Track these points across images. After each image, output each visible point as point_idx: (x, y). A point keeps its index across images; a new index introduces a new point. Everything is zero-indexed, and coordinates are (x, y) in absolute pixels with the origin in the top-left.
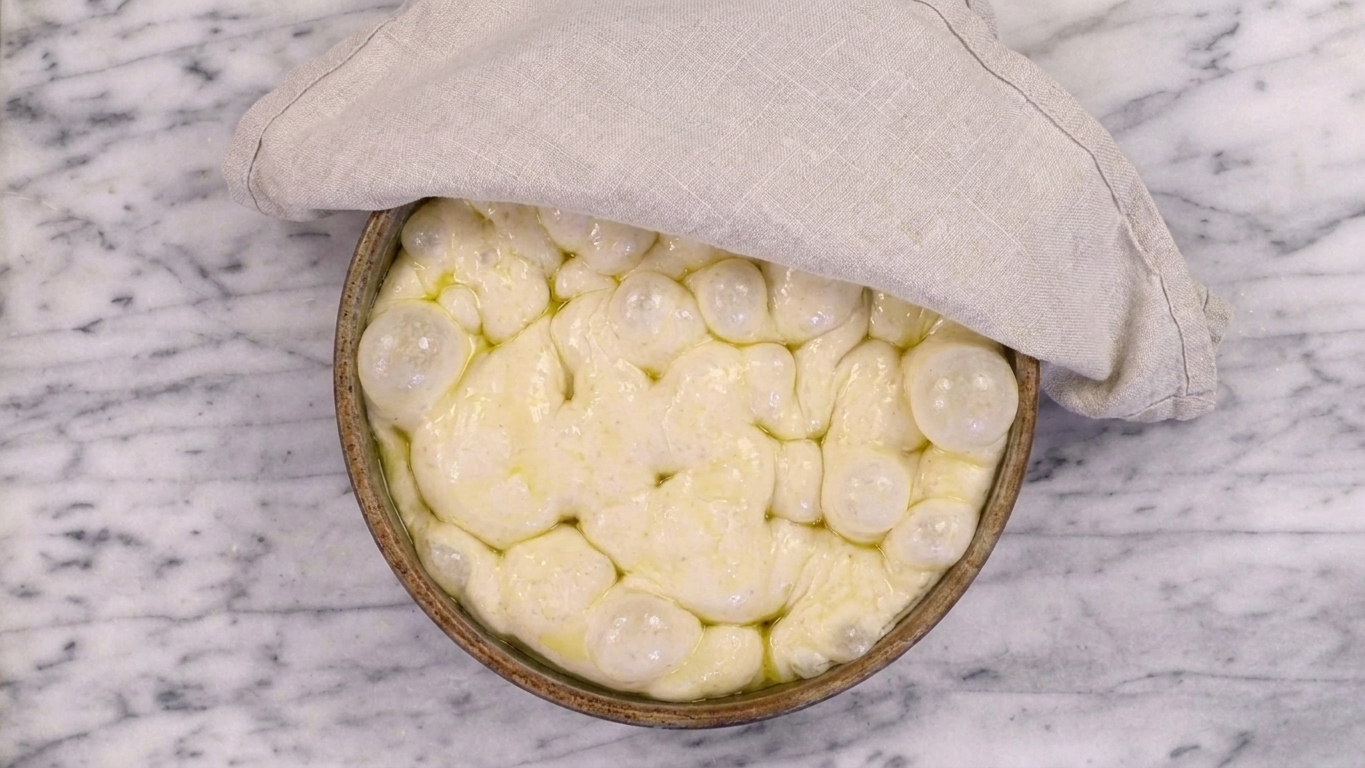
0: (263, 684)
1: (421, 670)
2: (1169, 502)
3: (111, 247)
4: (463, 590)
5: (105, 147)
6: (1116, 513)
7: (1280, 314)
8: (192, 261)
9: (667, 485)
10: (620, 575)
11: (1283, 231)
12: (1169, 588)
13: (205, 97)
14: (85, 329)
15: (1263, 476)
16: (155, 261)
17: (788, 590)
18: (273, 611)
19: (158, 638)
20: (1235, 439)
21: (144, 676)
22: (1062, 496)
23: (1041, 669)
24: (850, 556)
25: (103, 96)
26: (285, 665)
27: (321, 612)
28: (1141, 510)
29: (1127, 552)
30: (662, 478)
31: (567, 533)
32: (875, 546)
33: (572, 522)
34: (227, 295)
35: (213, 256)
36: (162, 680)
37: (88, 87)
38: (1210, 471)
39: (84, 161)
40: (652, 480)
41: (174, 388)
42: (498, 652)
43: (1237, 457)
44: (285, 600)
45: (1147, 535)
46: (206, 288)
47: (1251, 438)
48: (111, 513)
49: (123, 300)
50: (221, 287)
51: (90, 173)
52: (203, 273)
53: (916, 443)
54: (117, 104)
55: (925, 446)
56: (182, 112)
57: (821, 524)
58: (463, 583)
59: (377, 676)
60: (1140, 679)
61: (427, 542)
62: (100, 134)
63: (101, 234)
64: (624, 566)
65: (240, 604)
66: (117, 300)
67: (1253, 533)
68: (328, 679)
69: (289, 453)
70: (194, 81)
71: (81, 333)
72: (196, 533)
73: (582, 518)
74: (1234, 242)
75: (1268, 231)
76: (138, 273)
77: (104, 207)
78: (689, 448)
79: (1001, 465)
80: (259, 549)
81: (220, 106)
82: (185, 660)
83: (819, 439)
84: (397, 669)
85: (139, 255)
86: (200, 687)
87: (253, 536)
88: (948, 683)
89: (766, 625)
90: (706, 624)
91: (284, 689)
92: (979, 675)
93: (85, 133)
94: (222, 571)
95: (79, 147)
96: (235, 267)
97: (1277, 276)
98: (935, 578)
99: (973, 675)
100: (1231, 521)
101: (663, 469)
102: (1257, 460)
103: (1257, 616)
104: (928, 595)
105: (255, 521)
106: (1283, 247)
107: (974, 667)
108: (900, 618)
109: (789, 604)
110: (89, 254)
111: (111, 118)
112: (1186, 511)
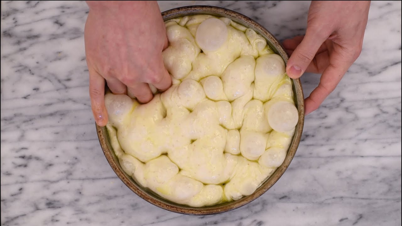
0: (77, 200)
1: (123, 196)
2: (339, 147)
3: (33, 74)
4: (133, 174)
5: (31, 45)
6: (324, 151)
7: (370, 93)
8: (56, 78)
9: (194, 143)
10: (180, 170)
11: (372, 69)
12: (339, 173)
13: (60, 31)
14: (25, 98)
15: (366, 140)
16: (45, 78)
17: (230, 174)
18: (80, 179)
19: (46, 187)
20: (357, 129)
21: (43, 198)
22: (308, 146)
23: (301, 196)
24: (248, 164)
25: (30, 30)
26: (83, 195)
27: (93, 179)
28: (331, 150)
29: (327, 162)
30: (193, 141)
31: (164, 157)
32: (256, 161)
33: (166, 154)
34: (66, 88)
35: (62, 76)
36: (47, 199)
37: (26, 28)
38: (350, 139)
39: (25, 49)
40: (190, 142)
41: (51, 115)
42: (144, 193)
43: (358, 134)
44: (83, 176)
45: (332, 157)
46: (60, 86)
47: (362, 129)
48: (33, 150)
49: (36, 89)
50: (64, 85)
51: (27, 53)
52: (59, 81)
53: (268, 130)
54: (35, 33)
55: (271, 131)
56: (53, 35)
57: (240, 155)
58: (133, 172)
59: (109, 198)
60: (330, 199)
61: (122, 160)
62: (30, 41)
63: (30, 70)
64: (181, 168)
65: (70, 177)
66: (35, 89)
67: (362, 157)
68: (96, 199)
69: (84, 133)
70: (56, 26)
71: (24, 99)
72: (57, 156)
73: (169, 153)
74: (357, 72)
75: (367, 69)
76: (41, 81)
77: (30, 62)
78: (200, 132)
79: (293, 137)
80: (75, 161)
81: (64, 33)
82: (54, 193)
83: (239, 129)
84: (116, 196)
85: (41, 76)
86: (58, 201)
87: (74, 157)
88: (275, 200)
89: (224, 184)
90: (205, 184)
91: (83, 202)
92: (284, 197)
93: (25, 41)
94: (64, 168)
95: (24, 45)
96: (69, 80)
97: (369, 82)
98: (274, 170)
99: (283, 198)
100: (357, 153)
101: (193, 138)
102: (364, 135)
103: (365, 181)
104: (271, 176)
105: (74, 153)
106: (371, 74)
107: (283, 195)
108: (263, 182)
109: (230, 178)
110: (27, 76)
111: (33, 37)
112: (343, 150)
